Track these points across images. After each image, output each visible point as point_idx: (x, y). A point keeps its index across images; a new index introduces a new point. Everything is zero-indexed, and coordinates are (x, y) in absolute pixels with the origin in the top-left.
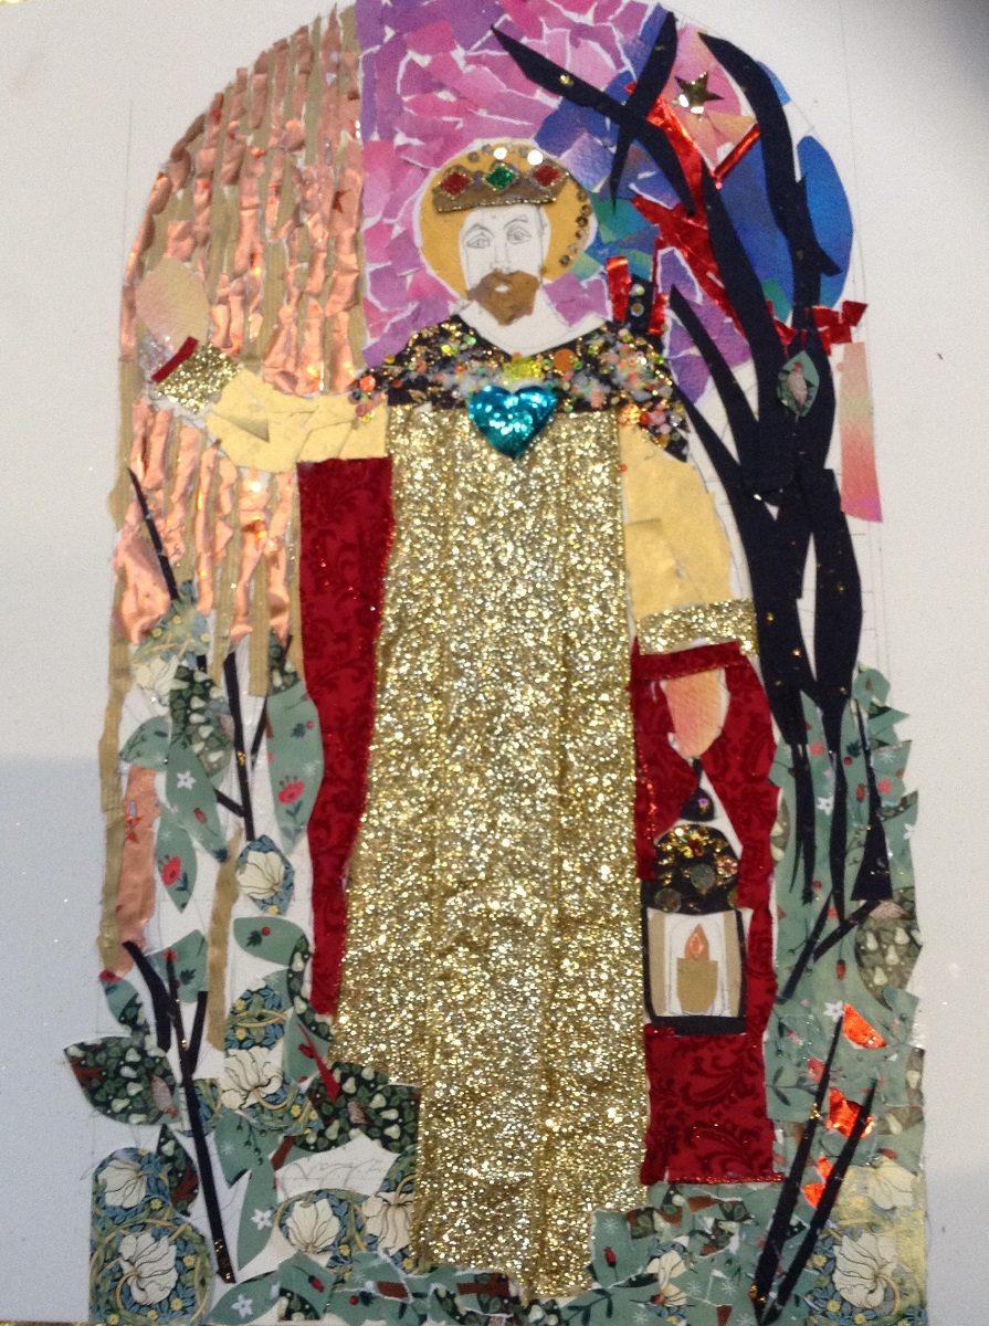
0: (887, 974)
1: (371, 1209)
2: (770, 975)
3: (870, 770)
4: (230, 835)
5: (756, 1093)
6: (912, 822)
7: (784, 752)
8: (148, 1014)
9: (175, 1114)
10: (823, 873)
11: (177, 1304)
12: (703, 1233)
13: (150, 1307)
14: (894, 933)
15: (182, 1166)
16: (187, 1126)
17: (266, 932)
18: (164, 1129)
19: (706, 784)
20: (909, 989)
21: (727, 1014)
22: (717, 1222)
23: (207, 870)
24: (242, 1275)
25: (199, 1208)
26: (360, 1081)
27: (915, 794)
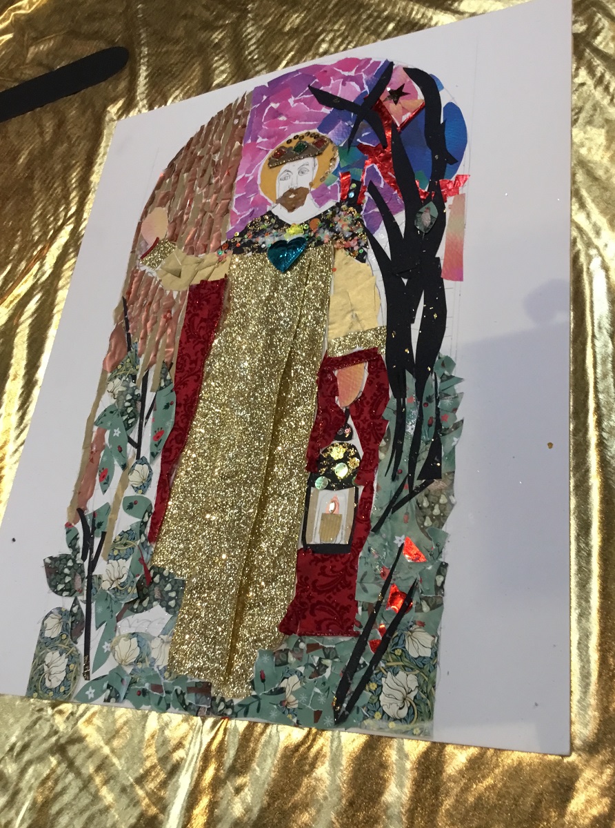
0: (432, 520)
1: (155, 644)
2: (368, 520)
3: (437, 409)
4: (130, 457)
5: (351, 586)
6: (459, 436)
7: (393, 402)
8: (80, 543)
9: (81, 592)
11: (62, 689)
12: (312, 665)
13: (51, 690)
14: (439, 498)
15: (78, 617)
16: (85, 599)
17: (136, 503)
18: (76, 599)
19: (350, 422)
20: (444, 529)
21: (343, 543)
22: (320, 659)
23: (118, 472)
24: (93, 677)
25: (81, 640)
26: (162, 577)
27: (462, 421)
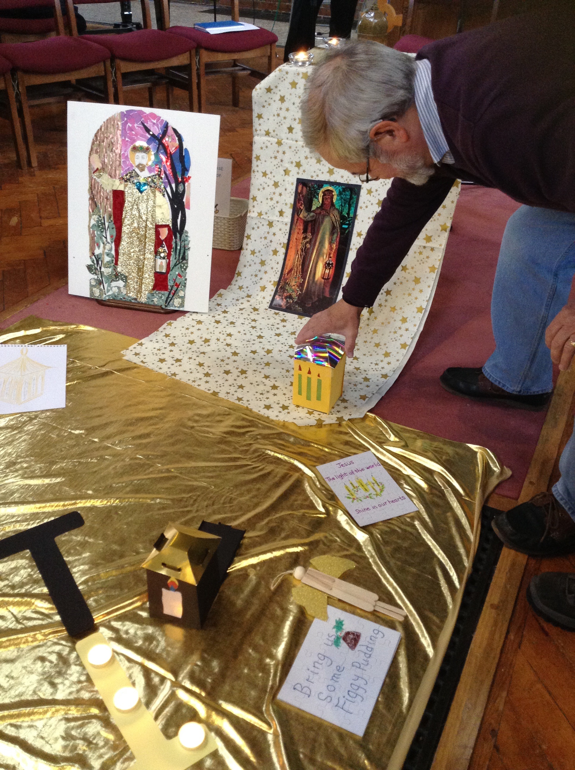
0: (184, 269)
2: (170, 268)
3: (184, 244)
4: (104, 241)
6: (189, 251)
7: (174, 240)
8: (95, 262)
10: (177, 256)
14: (185, 265)
15: (100, 281)
16: (100, 276)
17: (109, 254)
19: (164, 243)
20: (186, 271)
22: (161, 295)
23: (102, 245)
24: (107, 294)
25: (102, 286)
27: (190, 247)
